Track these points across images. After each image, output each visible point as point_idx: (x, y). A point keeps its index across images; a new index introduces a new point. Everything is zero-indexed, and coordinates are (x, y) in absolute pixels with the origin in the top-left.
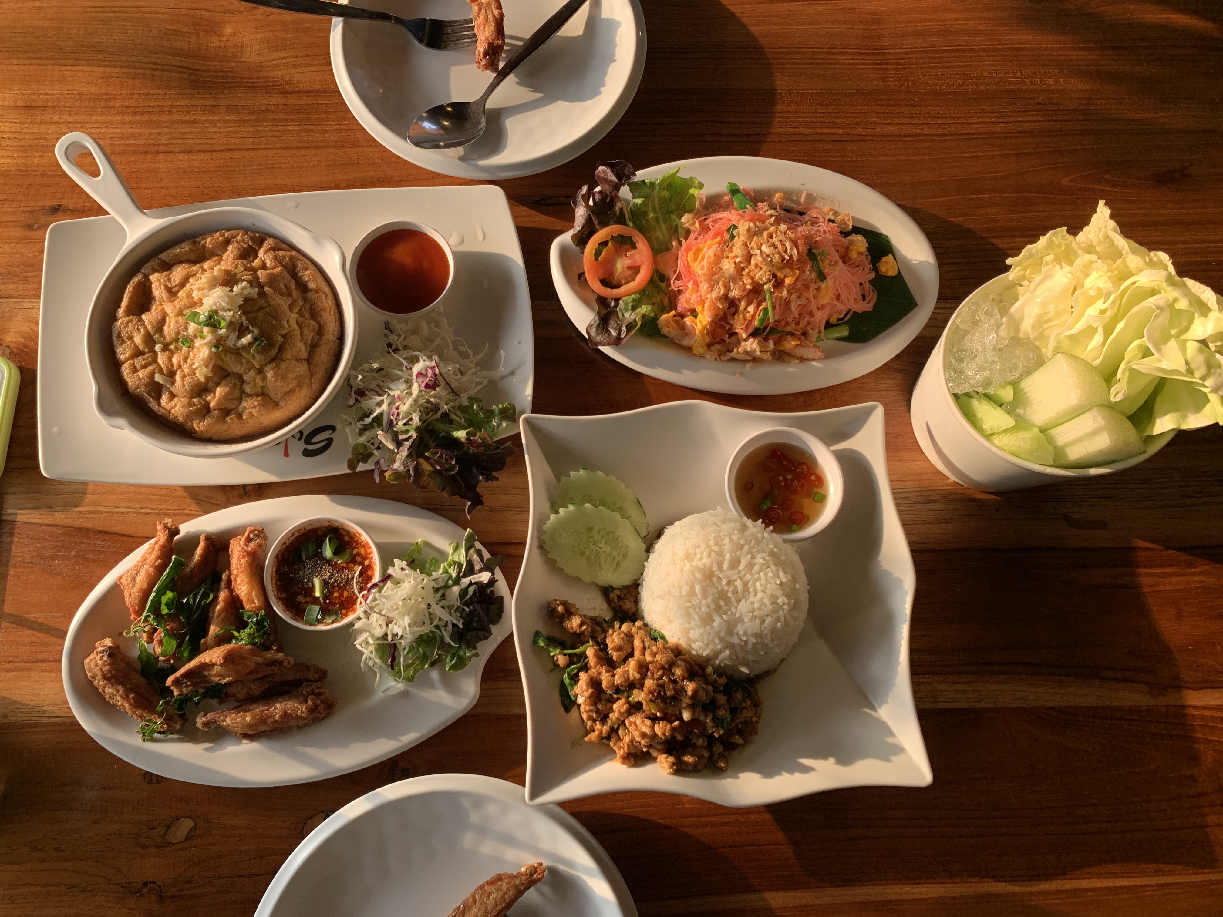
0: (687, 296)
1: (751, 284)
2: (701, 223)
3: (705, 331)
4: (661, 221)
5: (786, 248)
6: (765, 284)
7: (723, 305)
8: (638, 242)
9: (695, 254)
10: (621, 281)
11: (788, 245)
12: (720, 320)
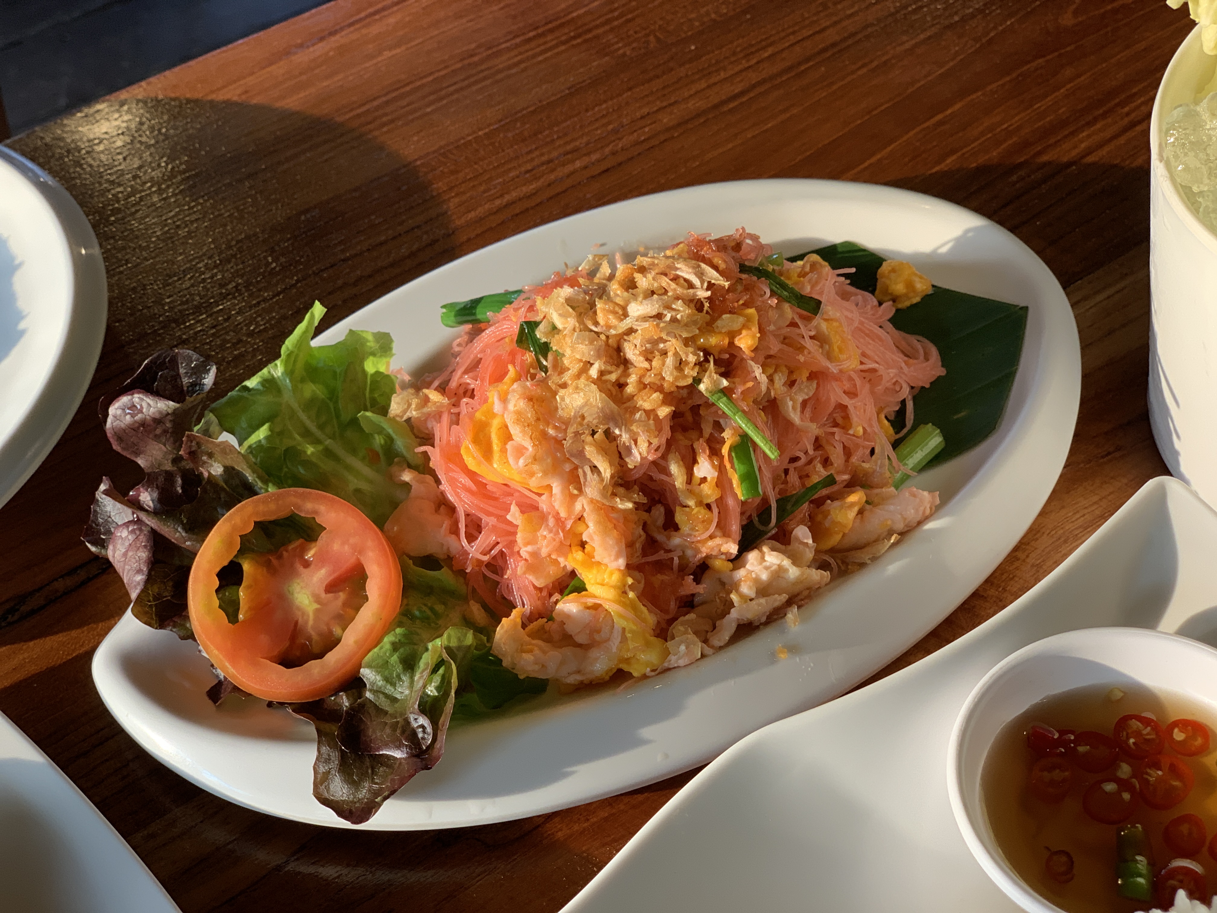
0: (525, 551)
1: (665, 402)
2: (442, 389)
3: (631, 595)
4: (341, 452)
5: (686, 280)
6: (697, 380)
7: (630, 500)
8: (316, 512)
9: (476, 441)
10: (331, 632)
11: (686, 271)
12: (644, 554)
